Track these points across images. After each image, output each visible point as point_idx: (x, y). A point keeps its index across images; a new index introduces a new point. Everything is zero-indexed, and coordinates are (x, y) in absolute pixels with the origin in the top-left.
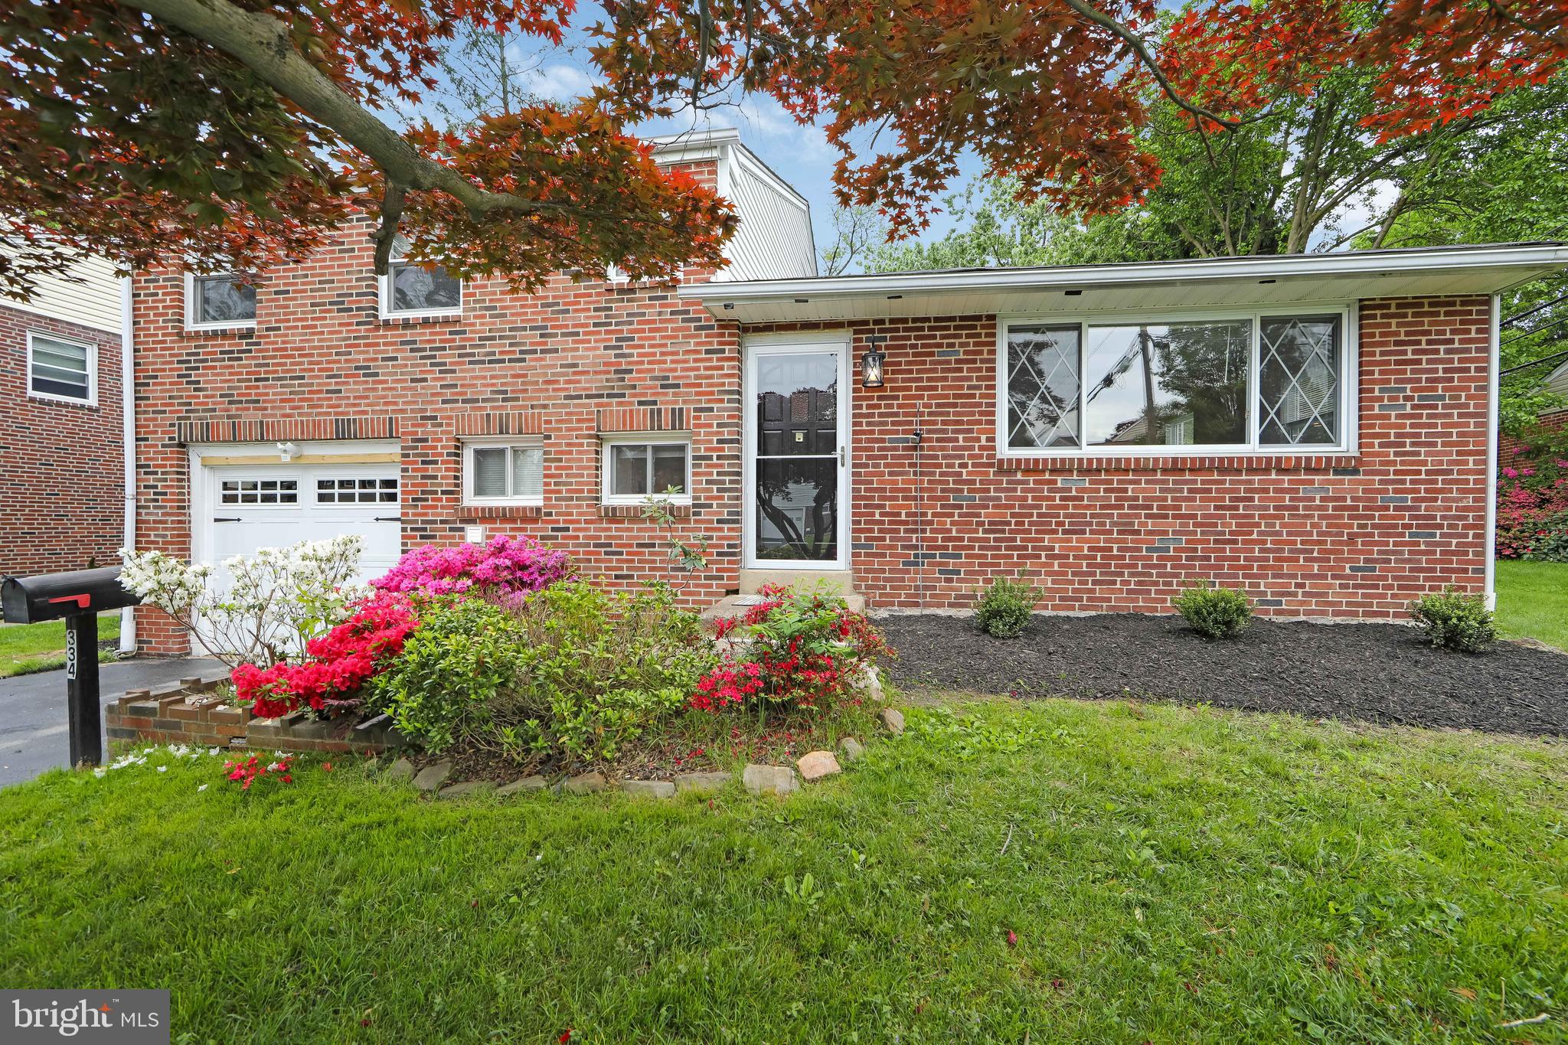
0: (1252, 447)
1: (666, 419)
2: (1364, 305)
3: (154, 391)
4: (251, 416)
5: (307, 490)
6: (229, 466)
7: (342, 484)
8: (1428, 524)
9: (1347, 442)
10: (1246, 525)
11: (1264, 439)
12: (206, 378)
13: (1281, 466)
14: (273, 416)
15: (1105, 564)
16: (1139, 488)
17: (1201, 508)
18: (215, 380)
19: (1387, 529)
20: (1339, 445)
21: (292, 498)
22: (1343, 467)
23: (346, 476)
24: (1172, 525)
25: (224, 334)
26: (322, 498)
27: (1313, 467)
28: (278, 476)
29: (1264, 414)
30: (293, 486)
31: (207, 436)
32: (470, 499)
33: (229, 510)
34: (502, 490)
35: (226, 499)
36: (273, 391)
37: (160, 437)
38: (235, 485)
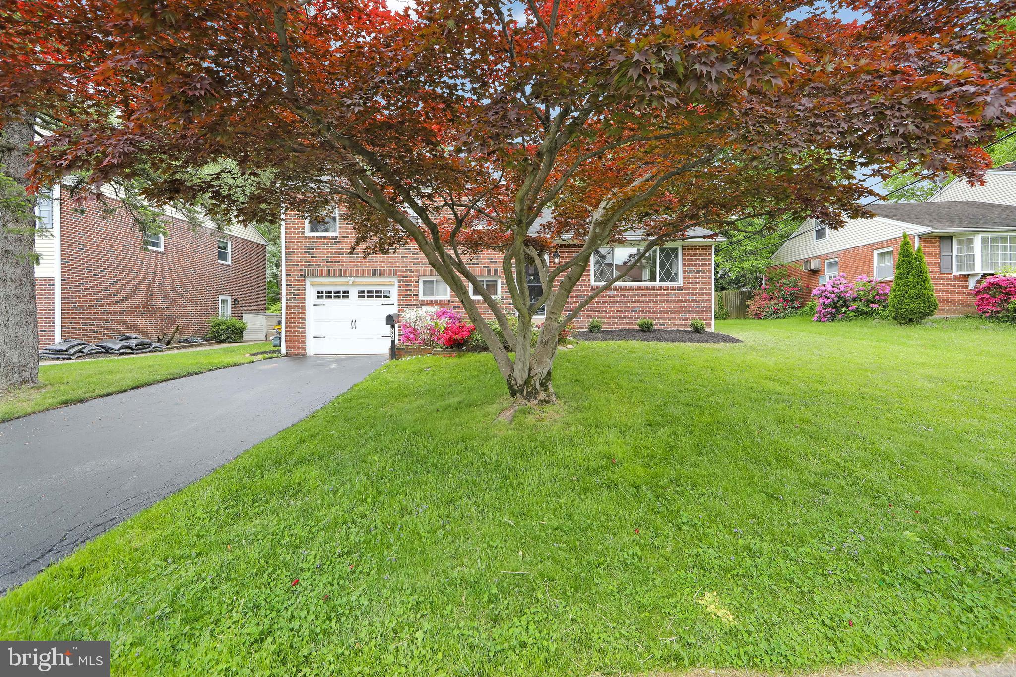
0: (657, 283)
1: (492, 272)
2: (683, 246)
3: (294, 257)
4: (336, 267)
5: (354, 293)
6: (322, 285)
7: (368, 292)
8: (699, 304)
9: (680, 282)
10: (656, 304)
11: (661, 281)
12: (317, 253)
13: (665, 289)
14: (346, 268)
15: (621, 315)
16: (629, 294)
17: (645, 300)
18: (320, 254)
19: (690, 305)
20: (677, 281)
21: (348, 297)
22: (679, 289)
23: (370, 289)
24: (638, 304)
25: (325, 238)
26: (360, 297)
27: (671, 289)
28: (342, 289)
29: (660, 274)
30: (348, 292)
31: (317, 274)
32: (421, 297)
33: (320, 301)
34: (433, 294)
35: (318, 297)
36: (346, 258)
37: (296, 274)
38: (322, 292)
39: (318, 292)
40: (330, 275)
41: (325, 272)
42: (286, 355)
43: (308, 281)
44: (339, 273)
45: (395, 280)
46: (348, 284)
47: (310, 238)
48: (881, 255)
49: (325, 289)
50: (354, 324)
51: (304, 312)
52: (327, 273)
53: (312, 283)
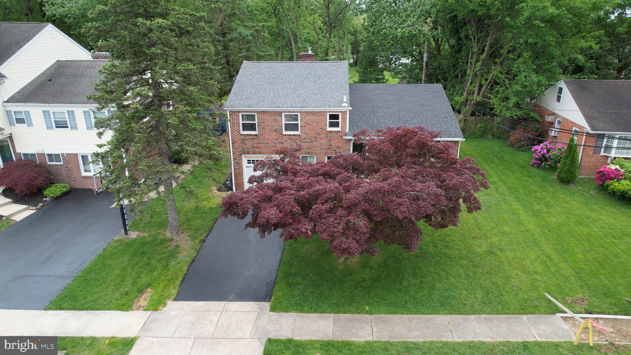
3: (236, 145)
4: (258, 150)
14: (263, 150)
18: (249, 143)
25: (251, 135)
31: (248, 153)
33: (249, 165)
35: (248, 163)
36: (262, 146)
37: (238, 153)
38: (250, 161)
39: (248, 161)
40: (254, 154)
41: (252, 152)
43: (243, 156)
44: (259, 153)
46: (263, 158)
47: (243, 135)
49: (251, 159)
51: (242, 172)
53: (245, 157)
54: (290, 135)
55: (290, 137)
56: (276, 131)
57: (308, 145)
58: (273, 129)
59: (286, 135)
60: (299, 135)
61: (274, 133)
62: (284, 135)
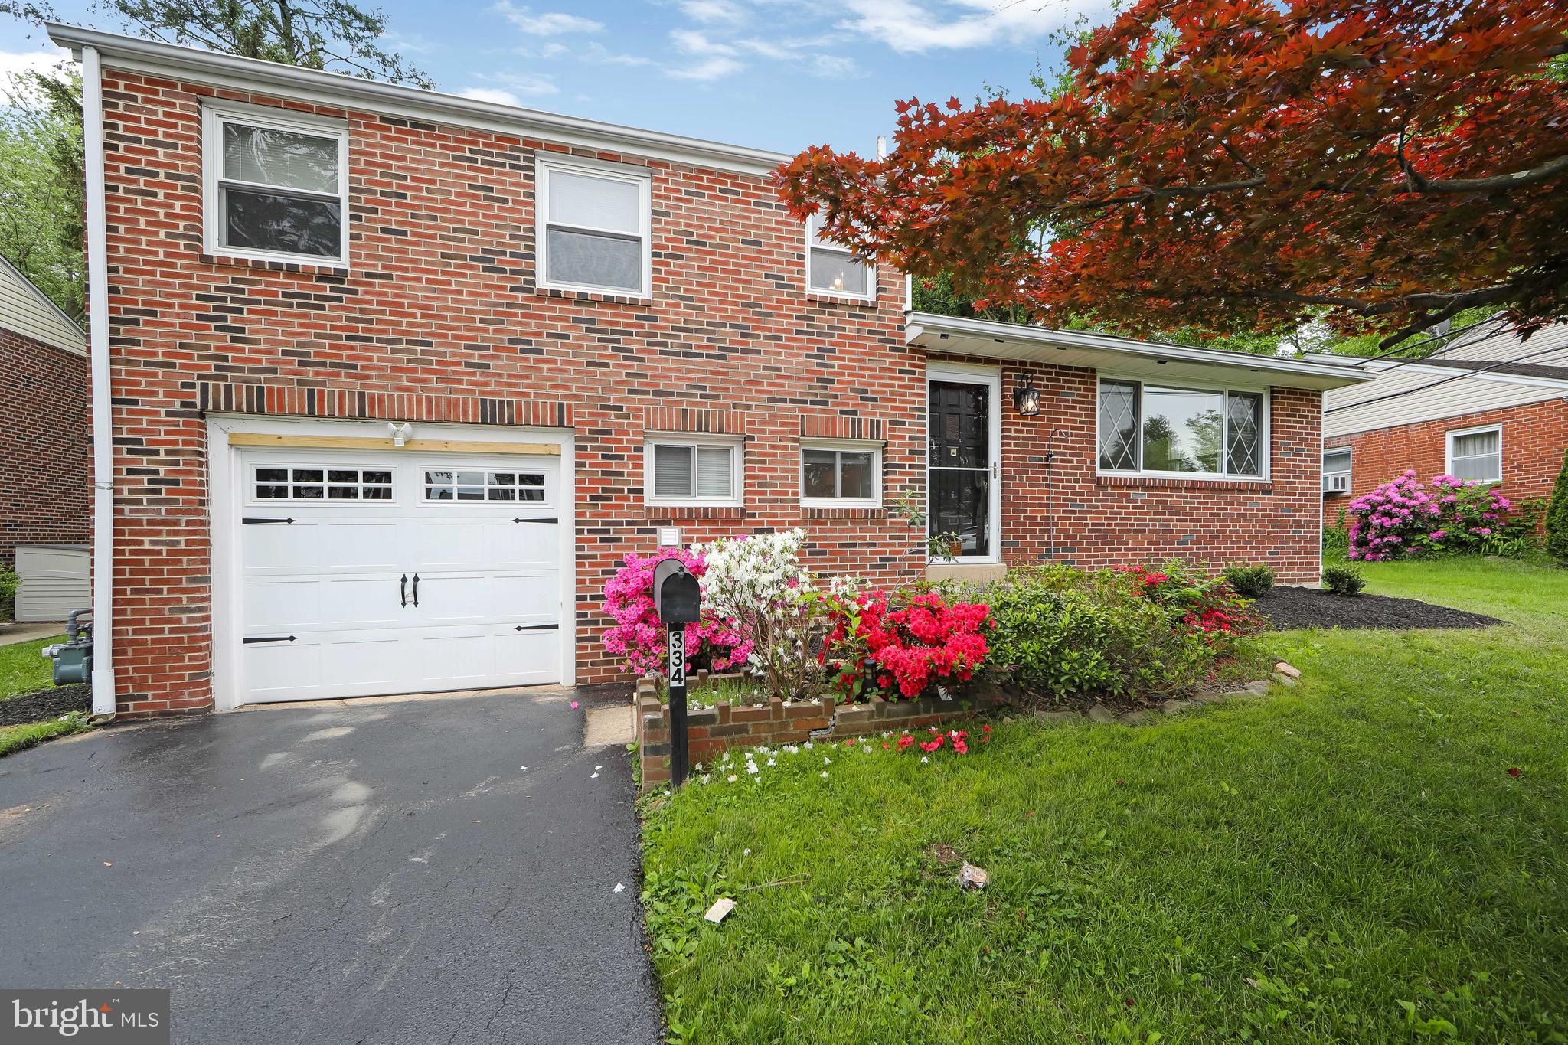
0: (1224, 475)
1: (866, 429)
2: (1273, 390)
3: (149, 333)
5: (409, 481)
6: (278, 447)
9: (1265, 474)
11: (1229, 470)
12: (255, 325)
14: (382, 388)
17: (1203, 514)
18: (272, 330)
19: (1283, 529)
20: (1262, 476)
21: (385, 493)
22: (1266, 490)
23: (470, 468)
24: (1190, 526)
25: (292, 271)
26: (431, 495)
27: (1250, 489)
28: (361, 465)
29: (1228, 453)
30: (387, 476)
31: (260, 405)
32: (652, 499)
33: (272, 507)
34: (687, 492)
35: (263, 492)
36: (380, 356)
37: (162, 401)
38: (281, 475)
39: (263, 474)
40: (313, 410)
41: (294, 396)
42: (120, 718)
43: (218, 435)
44: (351, 406)
45: (565, 445)
46: (387, 448)
47: (224, 264)
48: (1458, 439)
49: (291, 463)
50: (409, 590)
51: (200, 547)
52: (300, 403)
53: (237, 445)
54: (582, 300)
55: (584, 311)
56: (488, 261)
57: (700, 370)
58: (470, 246)
59: (555, 295)
60: (646, 306)
61: (477, 277)
62: (542, 296)
